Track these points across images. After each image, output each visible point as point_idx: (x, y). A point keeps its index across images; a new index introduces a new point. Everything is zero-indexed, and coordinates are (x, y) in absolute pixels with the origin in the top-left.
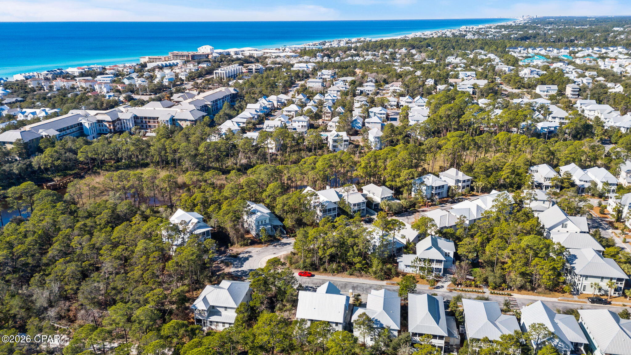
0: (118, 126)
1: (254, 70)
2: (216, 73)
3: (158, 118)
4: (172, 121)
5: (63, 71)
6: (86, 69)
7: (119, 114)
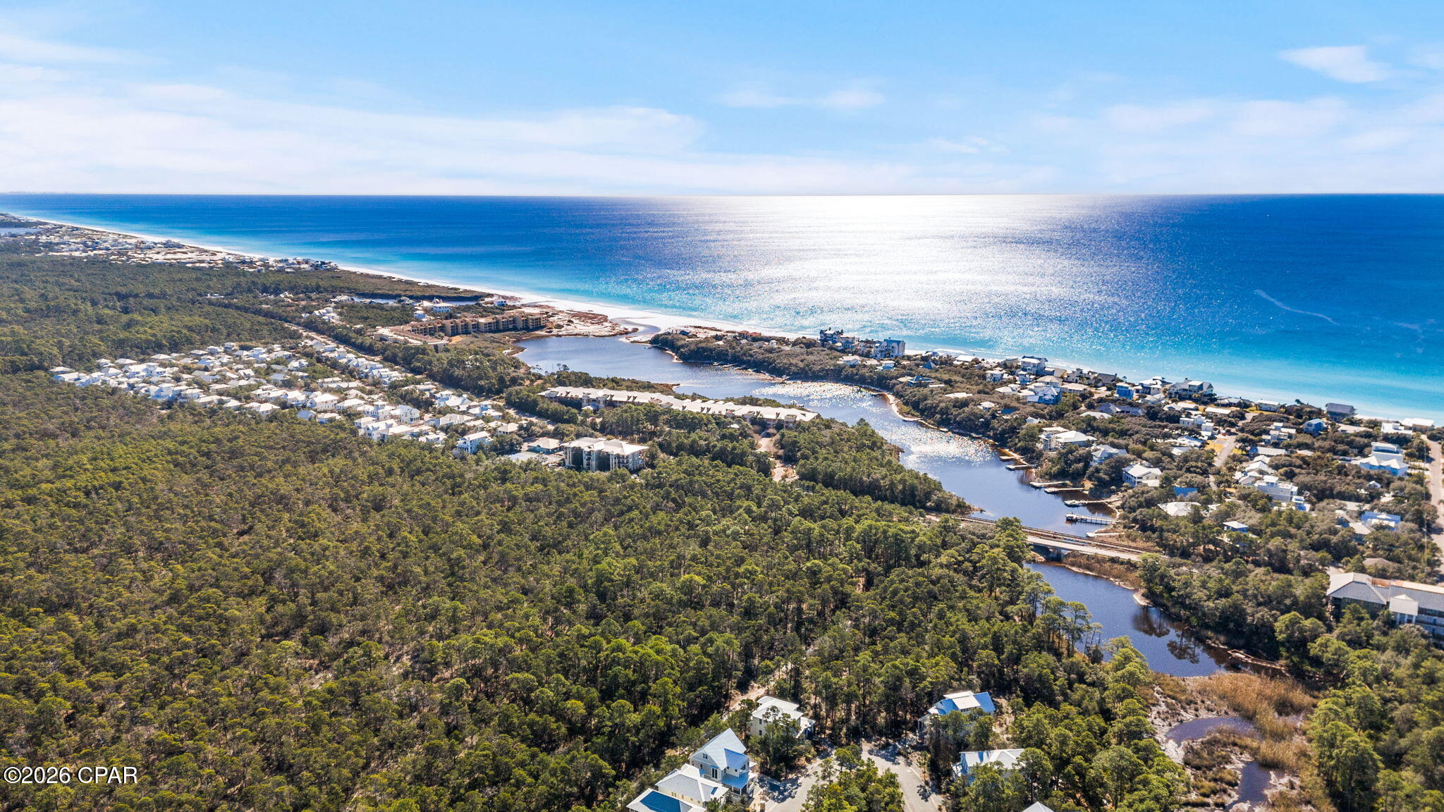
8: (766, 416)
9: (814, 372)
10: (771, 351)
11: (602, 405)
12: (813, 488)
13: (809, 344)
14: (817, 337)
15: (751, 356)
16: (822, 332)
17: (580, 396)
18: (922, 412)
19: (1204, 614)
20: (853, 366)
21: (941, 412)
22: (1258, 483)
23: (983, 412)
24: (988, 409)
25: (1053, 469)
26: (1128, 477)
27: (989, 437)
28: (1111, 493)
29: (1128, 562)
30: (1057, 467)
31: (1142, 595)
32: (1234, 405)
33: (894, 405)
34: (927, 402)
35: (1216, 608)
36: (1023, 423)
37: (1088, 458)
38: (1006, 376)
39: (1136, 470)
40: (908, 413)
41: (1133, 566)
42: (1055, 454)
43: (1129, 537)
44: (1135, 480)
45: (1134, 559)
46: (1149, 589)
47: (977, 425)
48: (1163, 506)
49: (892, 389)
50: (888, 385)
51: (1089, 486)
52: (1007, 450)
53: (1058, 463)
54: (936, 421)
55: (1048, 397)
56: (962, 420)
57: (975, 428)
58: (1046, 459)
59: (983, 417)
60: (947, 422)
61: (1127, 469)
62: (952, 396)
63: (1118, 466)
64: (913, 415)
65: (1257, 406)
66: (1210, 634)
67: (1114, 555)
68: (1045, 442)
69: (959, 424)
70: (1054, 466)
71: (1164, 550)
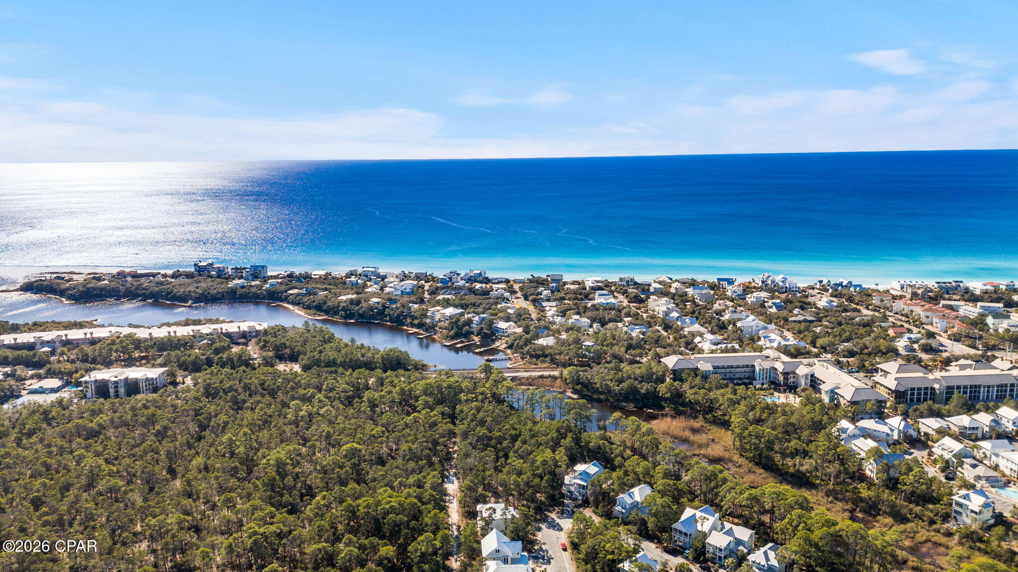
0: (790, 380)
4: (833, 393)
5: (961, 285)
6: (1001, 287)
7: (801, 366)
8: (230, 330)
9: (212, 295)
10: (161, 283)
11: (58, 344)
12: (336, 372)
13: (189, 276)
14: (193, 269)
15: (144, 289)
16: (195, 265)
17: (32, 340)
18: (327, 312)
19: (616, 394)
20: (243, 287)
21: (344, 309)
22: (570, 321)
23: (376, 305)
24: (378, 303)
25: (451, 333)
26: (498, 329)
27: (386, 321)
28: (493, 341)
29: (550, 376)
30: (453, 331)
31: (572, 393)
32: (502, 282)
33: (296, 311)
34: (328, 304)
35: (622, 390)
36: (410, 308)
37: (469, 322)
38: (359, 281)
39: (502, 325)
40: (315, 314)
41: (554, 378)
42: (446, 324)
43: (531, 363)
44: (504, 331)
45: (552, 373)
46: (573, 388)
47: (374, 315)
48: (536, 342)
49: (286, 300)
50: (281, 297)
51: (477, 339)
52: (405, 327)
53: (452, 329)
54: (341, 316)
55: (408, 290)
56: (364, 312)
57: (373, 317)
58: (440, 328)
59: (377, 308)
60: (351, 316)
61: (495, 325)
62: (344, 298)
63: (491, 324)
64: (319, 315)
65: (513, 281)
66: (625, 404)
67: (540, 374)
68: (432, 318)
69: (361, 316)
70: (450, 331)
71: (558, 366)
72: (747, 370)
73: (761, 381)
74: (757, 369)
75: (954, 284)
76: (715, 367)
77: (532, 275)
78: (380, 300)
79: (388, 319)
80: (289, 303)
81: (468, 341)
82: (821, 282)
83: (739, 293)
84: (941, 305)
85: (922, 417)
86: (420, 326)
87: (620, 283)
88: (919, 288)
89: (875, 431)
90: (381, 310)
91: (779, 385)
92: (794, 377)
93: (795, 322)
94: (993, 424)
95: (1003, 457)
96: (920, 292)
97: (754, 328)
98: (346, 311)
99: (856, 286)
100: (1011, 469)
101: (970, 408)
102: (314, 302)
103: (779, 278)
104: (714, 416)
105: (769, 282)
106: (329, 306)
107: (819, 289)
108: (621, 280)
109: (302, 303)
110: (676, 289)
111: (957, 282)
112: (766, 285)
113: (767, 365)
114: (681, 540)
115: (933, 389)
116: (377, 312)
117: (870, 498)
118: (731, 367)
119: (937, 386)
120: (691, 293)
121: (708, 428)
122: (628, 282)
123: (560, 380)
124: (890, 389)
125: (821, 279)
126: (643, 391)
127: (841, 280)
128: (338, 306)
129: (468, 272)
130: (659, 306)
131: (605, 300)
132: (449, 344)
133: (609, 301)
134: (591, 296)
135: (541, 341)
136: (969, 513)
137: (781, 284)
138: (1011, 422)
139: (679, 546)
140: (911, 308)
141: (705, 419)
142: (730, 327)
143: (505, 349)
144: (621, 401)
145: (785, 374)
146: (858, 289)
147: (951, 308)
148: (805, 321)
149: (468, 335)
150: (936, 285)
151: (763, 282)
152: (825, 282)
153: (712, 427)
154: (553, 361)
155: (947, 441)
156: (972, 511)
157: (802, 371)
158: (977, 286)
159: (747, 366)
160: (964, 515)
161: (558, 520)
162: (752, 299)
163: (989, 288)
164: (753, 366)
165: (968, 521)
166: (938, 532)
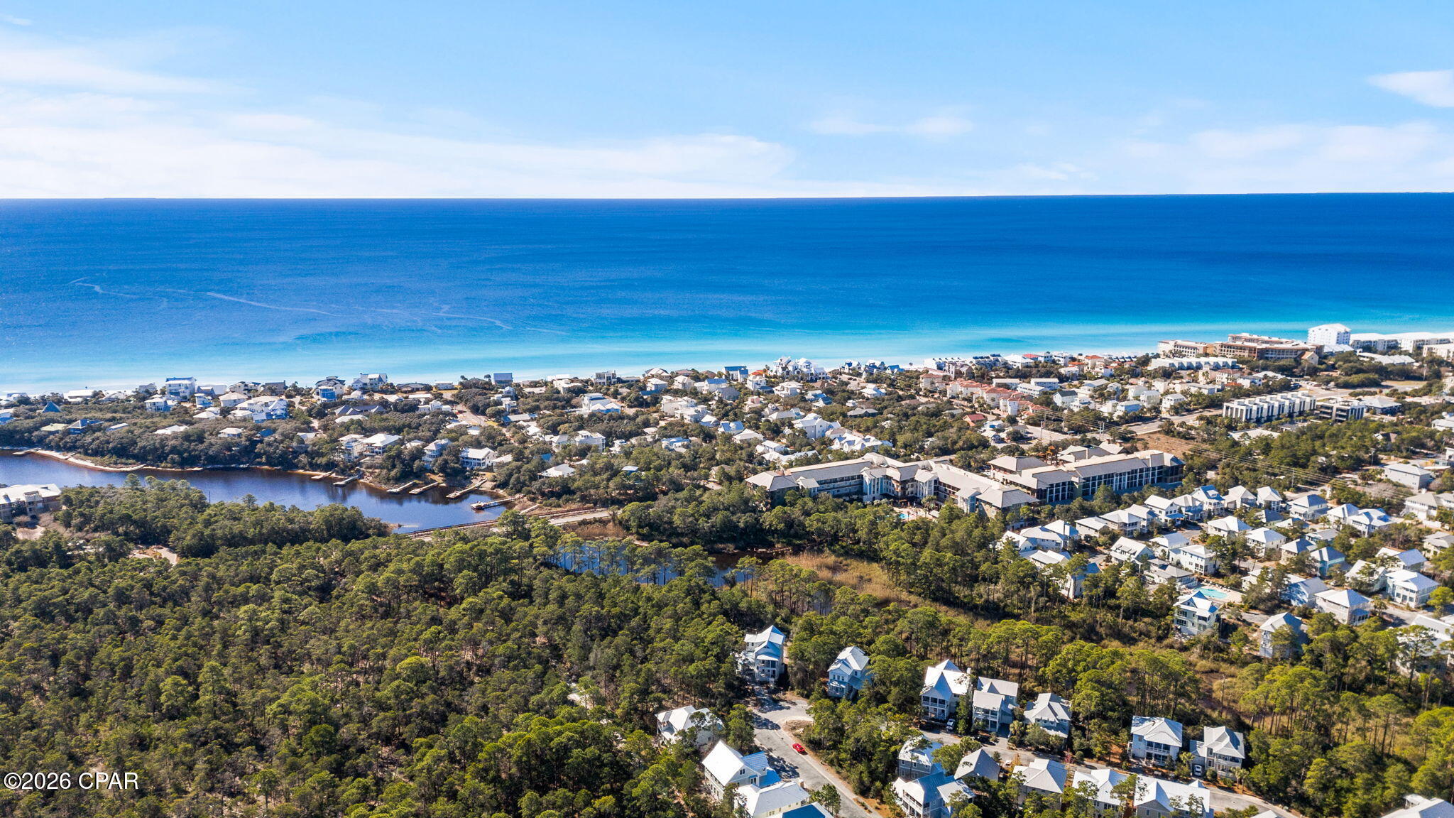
0: (910, 490)
1: (1335, 409)
2: (1227, 408)
3: (958, 489)
4: (975, 501)
5: (1000, 359)
6: (1040, 359)
7: (919, 471)
19: (707, 534)
21: (174, 450)
22: (578, 439)
23: (237, 440)
24: (239, 435)
25: (393, 473)
26: (467, 461)
27: (260, 463)
28: (468, 479)
29: (596, 520)
30: (395, 470)
31: (638, 539)
32: (418, 390)
33: (72, 460)
34: (140, 445)
35: (713, 526)
36: (301, 441)
37: (418, 454)
38: (170, 403)
39: (473, 453)
40: (116, 463)
41: (602, 522)
42: (379, 459)
43: (550, 505)
44: (479, 462)
45: (598, 515)
46: (638, 533)
47: (235, 455)
48: (544, 474)
49: (42, 442)
50: (30, 439)
51: (439, 479)
52: (301, 471)
53: (394, 466)
54: (173, 462)
55: (278, 413)
56: (218, 452)
57: (233, 459)
58: (367, 468)
59: (238, 445)
60: (193, 460)
61: (464, 454)
62: (168, 431)
63: (456, 454)
64: (126, 464)
65: (436, 387)
66: (721, 546)
67: (579, 518)
68: (348, 451)
69: (212, 459)
70: (390, 470)
71: (595, 504)
72: (852, 482)
73: (872, 495)
74: (867, 479)
75: (992, 358)
76: (820, 483)
77: (463, 377)
78: (240, 431)
79: (264, 460)
80: (50, 448)
81: (426, 484)
82: (850, 364)
83: (762, 384)
84: (994, 385)
85: (1077, 519)
86: (330, 466)
87: (599, 381)
88: (962, 366)
89: (1043, 540)
90: (246, 447)
91: (896, 498)
92: (912, 486)
93: (855, 416)
94: (1150, 517)
95: (1185, 552)
96: (964, 370)
97: (818, 429)
98: (180, 453)
99: (892, 368)
100: (1197, 565)
101: (1117, 501)
102: (108, 442)
103: (801, 362)
104: (843, 547)
105: (790, 368)
106: (144, 447)
107: (849, 374)
108: (599, 376)
109: (83, 446)
110: (684, 384)
111: (993, 356)
112: (788, 373)
113: (878, 474)
114: (933, 711)
115: (1072, 483)
116: (239, 451)
117: (1084, 621)
118: (835, 481)
119: (1075, 480)
120: (706, 388)
121: (844, 562)
122: (609, 378)
123: (611, 524)
124: (1029, 489)
125: (848, 361)
126: (742, 525)
127: (871, 361)
128: (163, 446)
129: (359, 377)
130: (682, 409)
131: (604, 405)
132: (398, 490)
133: (609, 406)
134: (574, 402)
135: (553, 472)
136: (1196, 620)
137: (805, 370)
138: (1164, 512)
139: (933, 719)
140: (971, 389)
141: (834, 552)
142: (787, 431)
143: (493, 489)
144: (715, 542)
145: (903, 483)
146: (896, 370)
147: (1007, 387)
148: (867, 415)
149: (421, 474)
150: (974, 361)
151: (784, 369)
152: (854, 364)
153: (849, 561)
154: (584, 499)
155: (1123, 542)
156: (1200, 618)
157: (922, 477)
158: (1016, 359)
159: (853, 478)
160: (1189, 624)
161: (763, 716)
162: (785, 392)
163: (1029, 360)
164: (861, 477)
165: (1194, 630)
166: (1172, 647)
